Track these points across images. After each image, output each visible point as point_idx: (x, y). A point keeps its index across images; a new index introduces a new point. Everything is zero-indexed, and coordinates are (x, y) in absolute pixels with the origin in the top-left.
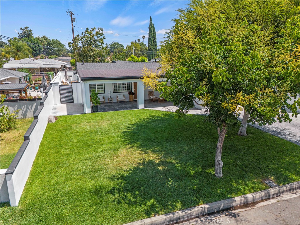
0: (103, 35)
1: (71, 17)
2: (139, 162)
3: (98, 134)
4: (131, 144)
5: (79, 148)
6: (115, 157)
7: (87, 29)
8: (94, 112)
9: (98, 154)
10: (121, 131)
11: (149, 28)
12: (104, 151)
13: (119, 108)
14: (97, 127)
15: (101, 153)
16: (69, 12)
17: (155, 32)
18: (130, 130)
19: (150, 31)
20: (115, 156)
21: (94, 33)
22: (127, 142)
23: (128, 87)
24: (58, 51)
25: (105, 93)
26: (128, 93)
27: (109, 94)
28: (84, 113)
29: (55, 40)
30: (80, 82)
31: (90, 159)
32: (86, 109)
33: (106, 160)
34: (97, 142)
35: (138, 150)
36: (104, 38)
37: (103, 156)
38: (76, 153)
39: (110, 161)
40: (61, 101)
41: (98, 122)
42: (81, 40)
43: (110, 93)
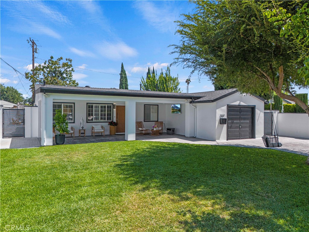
0: (72, 67)
1: (33, 47)
2: (182, 219)
3: (67, 170)
4: (142, 183)
5: (24, 195)
6: (117, 210)
7: (52, 58)
8: (57, 144)
9: (73, 206)
10: (113, 164)
11: (121, 74)
12: (87, 198)
13: (97, 140)
14: (66, 160)
15: (82, 203)
16: (30, 40)
17: (127, 79)
18: (128, 162)
19: (122, 77)
20: (117, 207)
21: (61, 62)
22: (131, 180)
23: (108, 115)
24: (13, 99)
25: (74, 123)
26: (108, 123)
27: (81, 124)
28: (41, 146)
29: (11, 87)
30: (37, 106)
31: (52, 219)
32: (45, 139)
33: (97, 219)
34: (66, 183)
35: (163, 194)
36: (72, 70)
37: (87, 210)
38: (14, 207)
39: (107, 221)
40: (3, 134)
41: (65, 154)
42: (43, 70)
43: (82, 122)
